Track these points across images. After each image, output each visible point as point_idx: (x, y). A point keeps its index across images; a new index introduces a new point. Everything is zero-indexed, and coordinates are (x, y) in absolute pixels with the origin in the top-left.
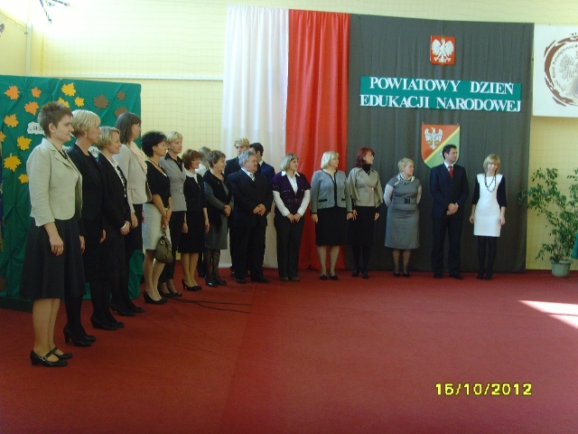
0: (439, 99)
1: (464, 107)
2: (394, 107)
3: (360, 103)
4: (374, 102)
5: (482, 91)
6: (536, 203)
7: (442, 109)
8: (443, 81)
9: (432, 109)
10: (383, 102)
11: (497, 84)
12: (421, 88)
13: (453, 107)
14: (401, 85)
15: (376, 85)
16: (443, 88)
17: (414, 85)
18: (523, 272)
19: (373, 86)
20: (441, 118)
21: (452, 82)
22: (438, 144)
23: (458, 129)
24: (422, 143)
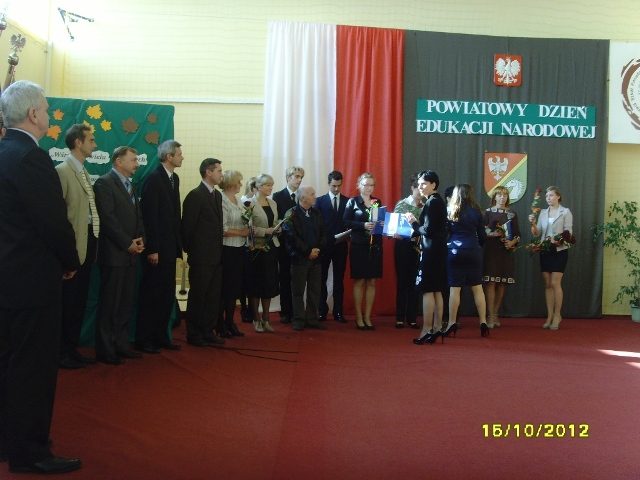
1: (532, 133)
2: (453, 134)
3: (416, 129)
4: (432, 128)
5: (552, 116)
6: (613, 240)
7: (507, 136)
8: (508, 105)
9: (496, 135)
10: (442, 128)
11: (569, 108)
12: (484, 113)
13: (520, 134)
14: (462, 109)
15: (434, 109)
16: (507, 112)
17: (476, 109)
18: (599, 317)
19: (430, 110)
20: (505, 144)
21: (519, 106)
22: (503, 174)
23: (525, 158)
24: (486, 174)
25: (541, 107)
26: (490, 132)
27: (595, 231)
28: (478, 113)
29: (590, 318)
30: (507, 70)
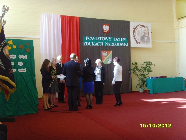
0: (106, 43)
1: (113, 45)
2: (93, 46)
3: (83, 45)
4: (88, 44)
5: (117, 40)
6: (134, 72)
7: (107, 46)
8: (107, 38)
9: (104, 46)
10: (90, 44)
11: (121, 38)
12: (101, 40)
13: (110, 45)
14: (95, 39)
15: (88, 39)
16: (107, 40)
17: (99, 39)
18: (131, 92)
19: (87, 39)
20: (107, 48)
21: (109, 38)
22: (106, 56)
23: (112, 52)
24: (102, 56)
25: (115, 38)
26: (103, 45)
27: (129, 70)
28: (99, 40)
29: (129, 93)
30: (106, 28)
